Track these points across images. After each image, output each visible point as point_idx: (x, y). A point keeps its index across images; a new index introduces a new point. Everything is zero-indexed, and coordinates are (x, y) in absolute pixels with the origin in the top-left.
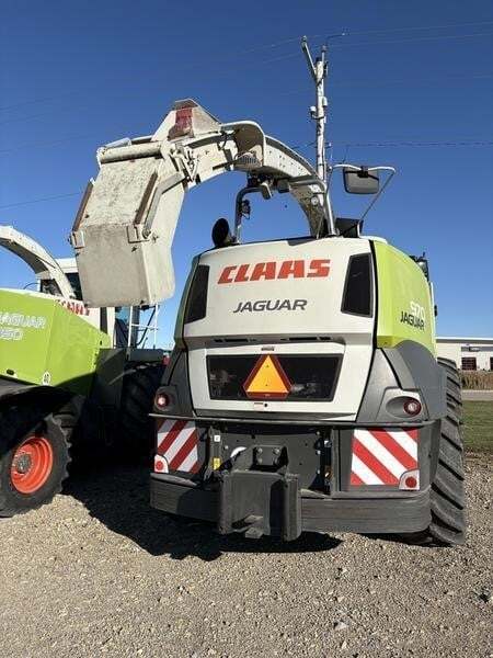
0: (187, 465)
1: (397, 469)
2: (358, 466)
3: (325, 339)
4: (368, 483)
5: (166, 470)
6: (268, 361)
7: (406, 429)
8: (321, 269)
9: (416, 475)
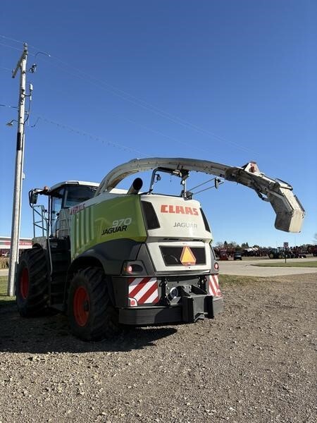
0: (150, 300)
5: (136, 305)
6: (187, 249)
8: (196, 212)
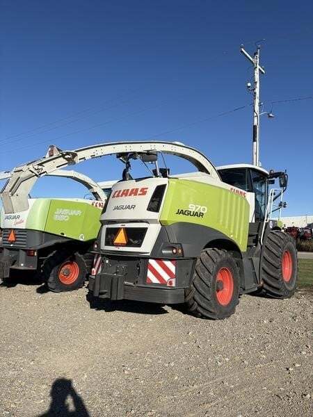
0: (99, 271)
1: (166, 277)
2: (150, 274)
3: (141, 221)
4: (154, 282)
5: (95, 274)
6: (122, 231)
7: (170, 260)
8: (144, 192)
9: (174, 281)
